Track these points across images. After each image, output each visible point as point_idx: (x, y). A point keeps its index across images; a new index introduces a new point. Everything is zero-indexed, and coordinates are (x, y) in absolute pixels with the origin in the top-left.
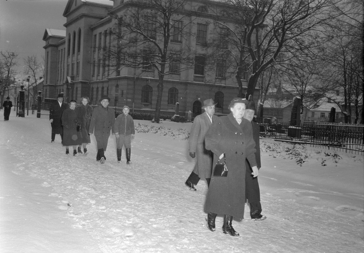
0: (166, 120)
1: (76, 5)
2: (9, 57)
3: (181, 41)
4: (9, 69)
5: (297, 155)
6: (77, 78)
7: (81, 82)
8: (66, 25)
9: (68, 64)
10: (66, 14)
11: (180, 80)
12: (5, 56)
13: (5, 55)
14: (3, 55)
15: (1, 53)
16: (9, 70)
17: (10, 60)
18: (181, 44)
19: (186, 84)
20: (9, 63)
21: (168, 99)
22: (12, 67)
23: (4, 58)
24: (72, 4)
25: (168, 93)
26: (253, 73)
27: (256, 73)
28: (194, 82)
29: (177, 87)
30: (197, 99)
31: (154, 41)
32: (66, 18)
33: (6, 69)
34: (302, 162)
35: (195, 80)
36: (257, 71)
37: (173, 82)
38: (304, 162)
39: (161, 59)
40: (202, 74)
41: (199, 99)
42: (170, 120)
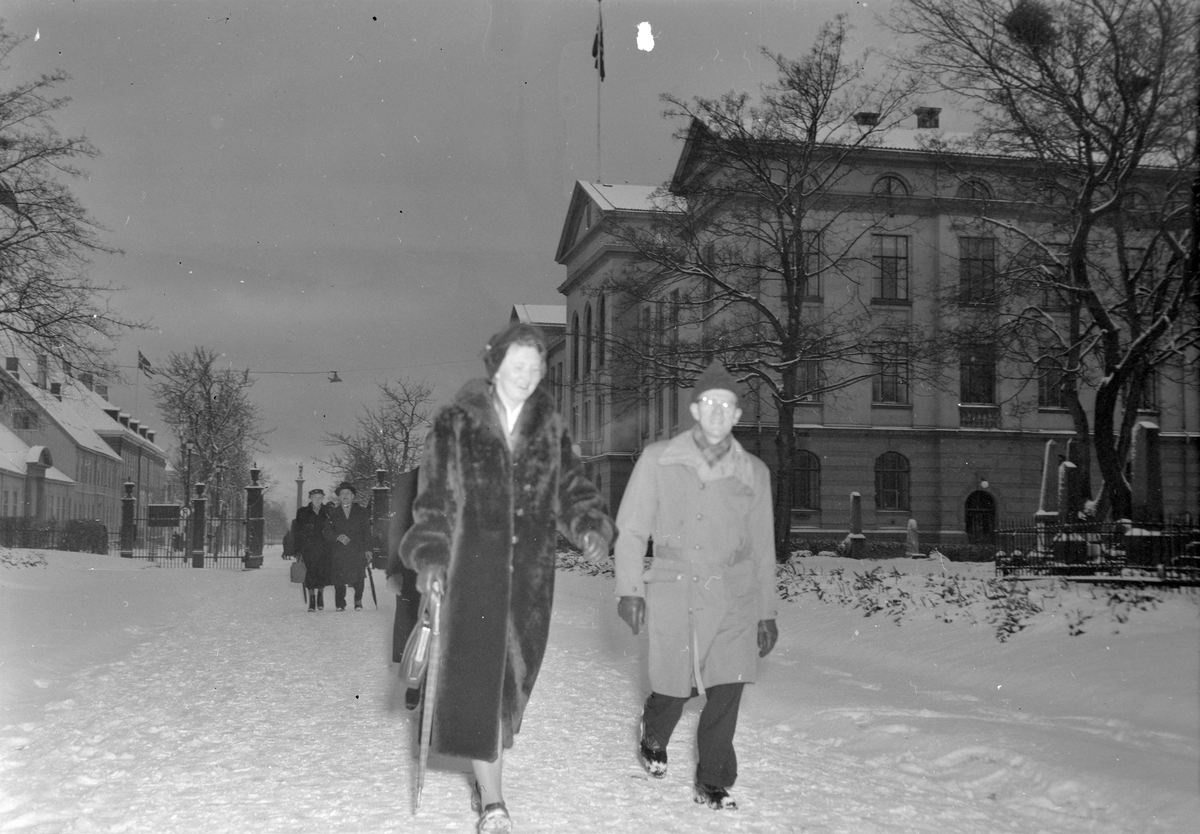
0: (821, 553)
1: (589, 226)
2: (406, 398)
3: (907, 299)
4: (407, 434)
5: (1013, 607)
6: (599, 446)
7: (611, 459)
8: (565, 290)
9: (575, 405)
10: (563, 254)
11: (912, 426)
12: (395, 398)
13: (396, 394)
14: (390, 394)
15: (386, 390)
16: (407, 437)
17: (409, 409)
18: (906, 308)
19: (934, 437)
20: (406, 416)
21: (878, 491)
22: (416, 427)
23: (393, 402)
24: (580, 221)
25: (877, 472)
26: (1107, 375)
27: (1117, 373)
28: (963, 429)
29: (907, 450)
30: (978, 484)
31: (754, 298)
32: (564, 267)
33: (398, 435)
34: (1015, 629)
35: (964, 423)
36: (1118, 367)
37: (890, 435)
38: (1021, 628)
39: (779, 352)
40: (991, 401)
41: (985, 484)
42: (833, 553)
